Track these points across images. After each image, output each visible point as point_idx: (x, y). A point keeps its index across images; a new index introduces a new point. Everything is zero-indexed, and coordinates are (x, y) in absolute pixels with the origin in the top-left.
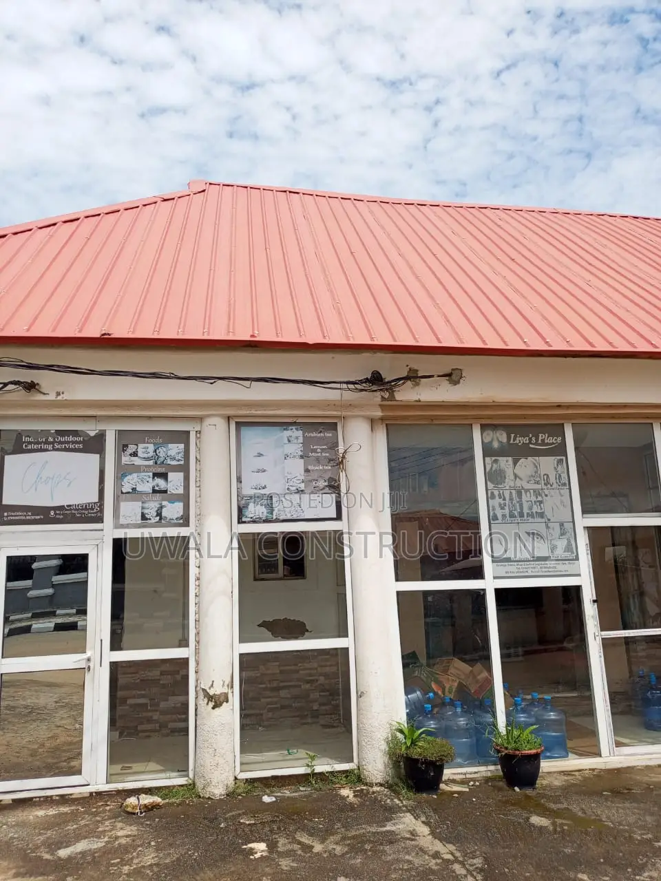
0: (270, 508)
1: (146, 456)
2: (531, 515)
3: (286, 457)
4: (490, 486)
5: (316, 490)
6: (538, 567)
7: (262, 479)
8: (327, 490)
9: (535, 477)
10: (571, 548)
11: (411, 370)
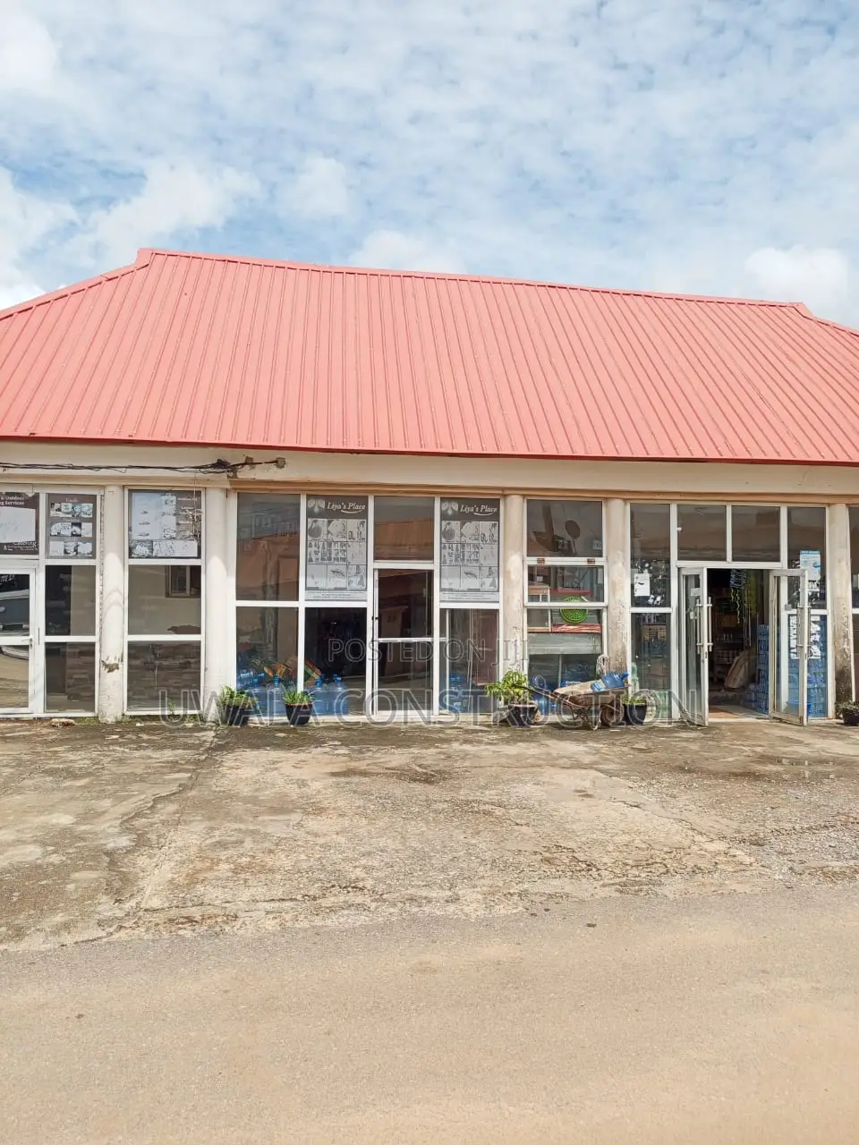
0: (152, 550)
1: (67, 511)
2: (337, 559)
3: (164, 514)
4: (310, 538)
5: (185, 538)
6: (338, 594)
7: (145, 529)
8: (192, 538)
9: (343, 533)
10: (363, 584)
11: (247, 458)
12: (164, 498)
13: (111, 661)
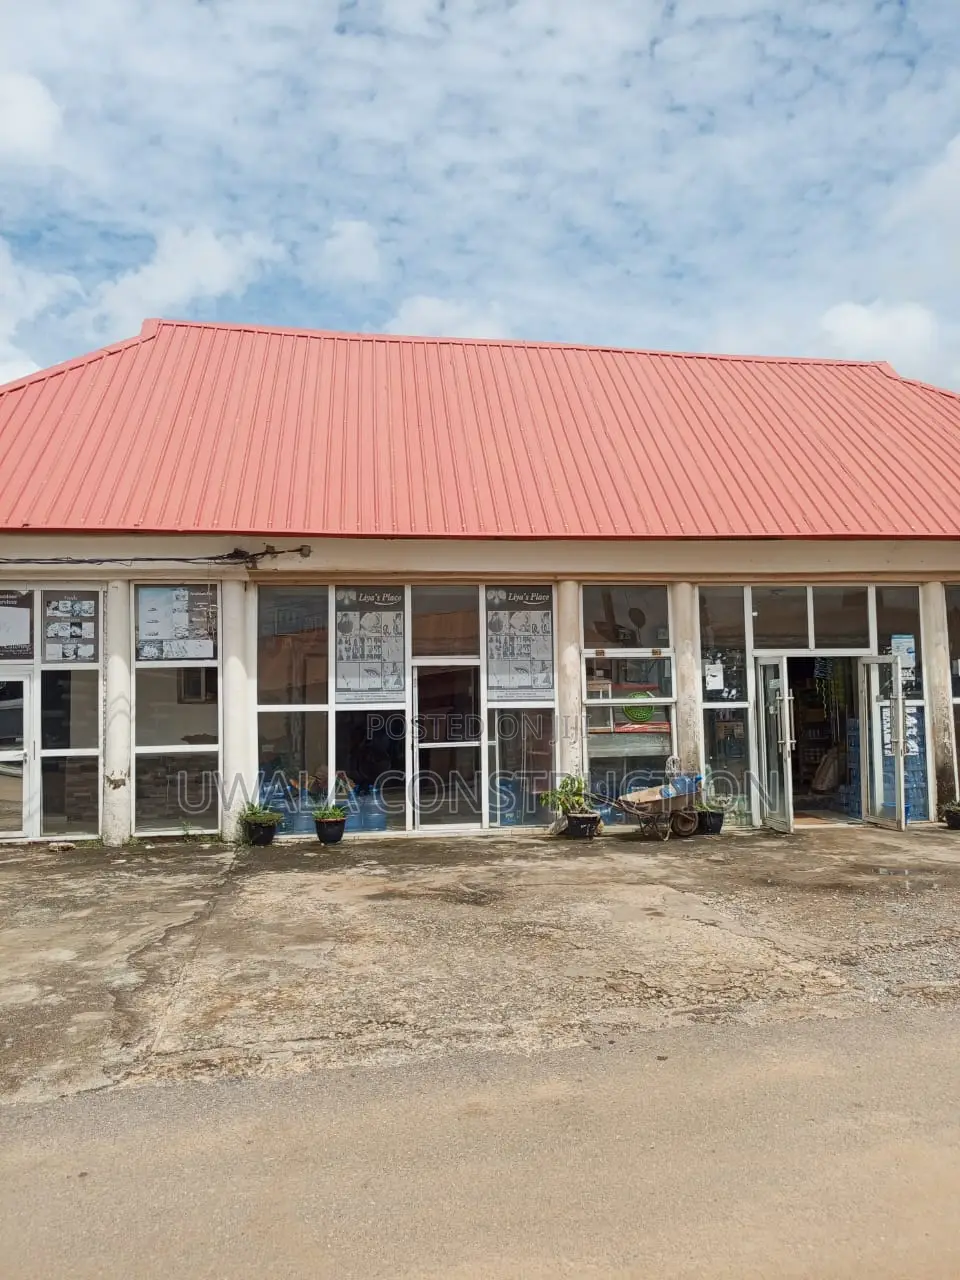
1: (65, 610)
4: (339, 634)
6: (372, 696)
10: (401, 683)
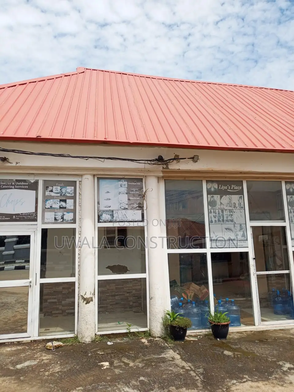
2: (227, 221)
4: (210, 207)
8: (138, 208)
9: (229, 204)
10: (245, 235)
11: (176, 155)
12: (120, 183)
13: (88, 296)
